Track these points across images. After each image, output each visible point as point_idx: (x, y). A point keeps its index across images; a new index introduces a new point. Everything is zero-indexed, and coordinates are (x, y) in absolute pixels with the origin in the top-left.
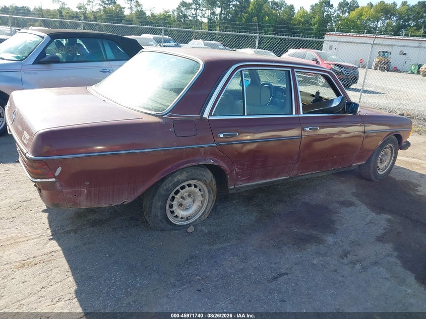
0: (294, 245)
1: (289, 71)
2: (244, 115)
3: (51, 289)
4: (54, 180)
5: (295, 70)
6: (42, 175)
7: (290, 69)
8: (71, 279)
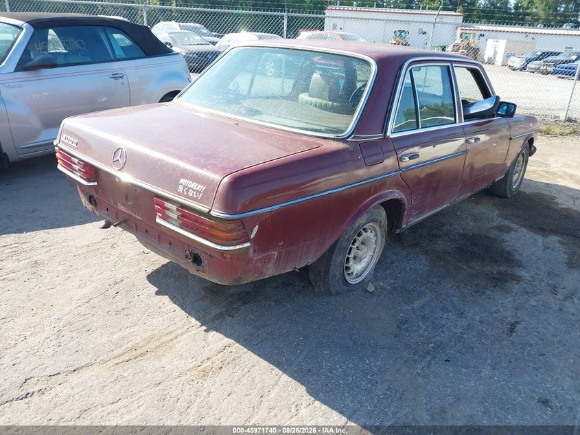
0: (494, 287)
1: (448, 67)
2: (418, 128)
3: (273, 395)
4: (248, 244)
5: (454, 65)
6: (235, 240)
7: (449, 64)
8: (285, 377)
